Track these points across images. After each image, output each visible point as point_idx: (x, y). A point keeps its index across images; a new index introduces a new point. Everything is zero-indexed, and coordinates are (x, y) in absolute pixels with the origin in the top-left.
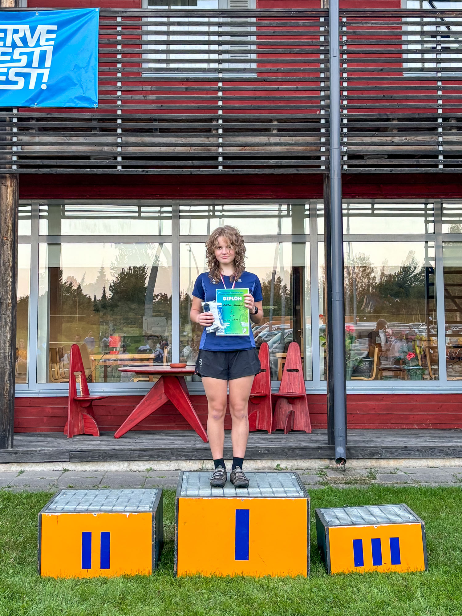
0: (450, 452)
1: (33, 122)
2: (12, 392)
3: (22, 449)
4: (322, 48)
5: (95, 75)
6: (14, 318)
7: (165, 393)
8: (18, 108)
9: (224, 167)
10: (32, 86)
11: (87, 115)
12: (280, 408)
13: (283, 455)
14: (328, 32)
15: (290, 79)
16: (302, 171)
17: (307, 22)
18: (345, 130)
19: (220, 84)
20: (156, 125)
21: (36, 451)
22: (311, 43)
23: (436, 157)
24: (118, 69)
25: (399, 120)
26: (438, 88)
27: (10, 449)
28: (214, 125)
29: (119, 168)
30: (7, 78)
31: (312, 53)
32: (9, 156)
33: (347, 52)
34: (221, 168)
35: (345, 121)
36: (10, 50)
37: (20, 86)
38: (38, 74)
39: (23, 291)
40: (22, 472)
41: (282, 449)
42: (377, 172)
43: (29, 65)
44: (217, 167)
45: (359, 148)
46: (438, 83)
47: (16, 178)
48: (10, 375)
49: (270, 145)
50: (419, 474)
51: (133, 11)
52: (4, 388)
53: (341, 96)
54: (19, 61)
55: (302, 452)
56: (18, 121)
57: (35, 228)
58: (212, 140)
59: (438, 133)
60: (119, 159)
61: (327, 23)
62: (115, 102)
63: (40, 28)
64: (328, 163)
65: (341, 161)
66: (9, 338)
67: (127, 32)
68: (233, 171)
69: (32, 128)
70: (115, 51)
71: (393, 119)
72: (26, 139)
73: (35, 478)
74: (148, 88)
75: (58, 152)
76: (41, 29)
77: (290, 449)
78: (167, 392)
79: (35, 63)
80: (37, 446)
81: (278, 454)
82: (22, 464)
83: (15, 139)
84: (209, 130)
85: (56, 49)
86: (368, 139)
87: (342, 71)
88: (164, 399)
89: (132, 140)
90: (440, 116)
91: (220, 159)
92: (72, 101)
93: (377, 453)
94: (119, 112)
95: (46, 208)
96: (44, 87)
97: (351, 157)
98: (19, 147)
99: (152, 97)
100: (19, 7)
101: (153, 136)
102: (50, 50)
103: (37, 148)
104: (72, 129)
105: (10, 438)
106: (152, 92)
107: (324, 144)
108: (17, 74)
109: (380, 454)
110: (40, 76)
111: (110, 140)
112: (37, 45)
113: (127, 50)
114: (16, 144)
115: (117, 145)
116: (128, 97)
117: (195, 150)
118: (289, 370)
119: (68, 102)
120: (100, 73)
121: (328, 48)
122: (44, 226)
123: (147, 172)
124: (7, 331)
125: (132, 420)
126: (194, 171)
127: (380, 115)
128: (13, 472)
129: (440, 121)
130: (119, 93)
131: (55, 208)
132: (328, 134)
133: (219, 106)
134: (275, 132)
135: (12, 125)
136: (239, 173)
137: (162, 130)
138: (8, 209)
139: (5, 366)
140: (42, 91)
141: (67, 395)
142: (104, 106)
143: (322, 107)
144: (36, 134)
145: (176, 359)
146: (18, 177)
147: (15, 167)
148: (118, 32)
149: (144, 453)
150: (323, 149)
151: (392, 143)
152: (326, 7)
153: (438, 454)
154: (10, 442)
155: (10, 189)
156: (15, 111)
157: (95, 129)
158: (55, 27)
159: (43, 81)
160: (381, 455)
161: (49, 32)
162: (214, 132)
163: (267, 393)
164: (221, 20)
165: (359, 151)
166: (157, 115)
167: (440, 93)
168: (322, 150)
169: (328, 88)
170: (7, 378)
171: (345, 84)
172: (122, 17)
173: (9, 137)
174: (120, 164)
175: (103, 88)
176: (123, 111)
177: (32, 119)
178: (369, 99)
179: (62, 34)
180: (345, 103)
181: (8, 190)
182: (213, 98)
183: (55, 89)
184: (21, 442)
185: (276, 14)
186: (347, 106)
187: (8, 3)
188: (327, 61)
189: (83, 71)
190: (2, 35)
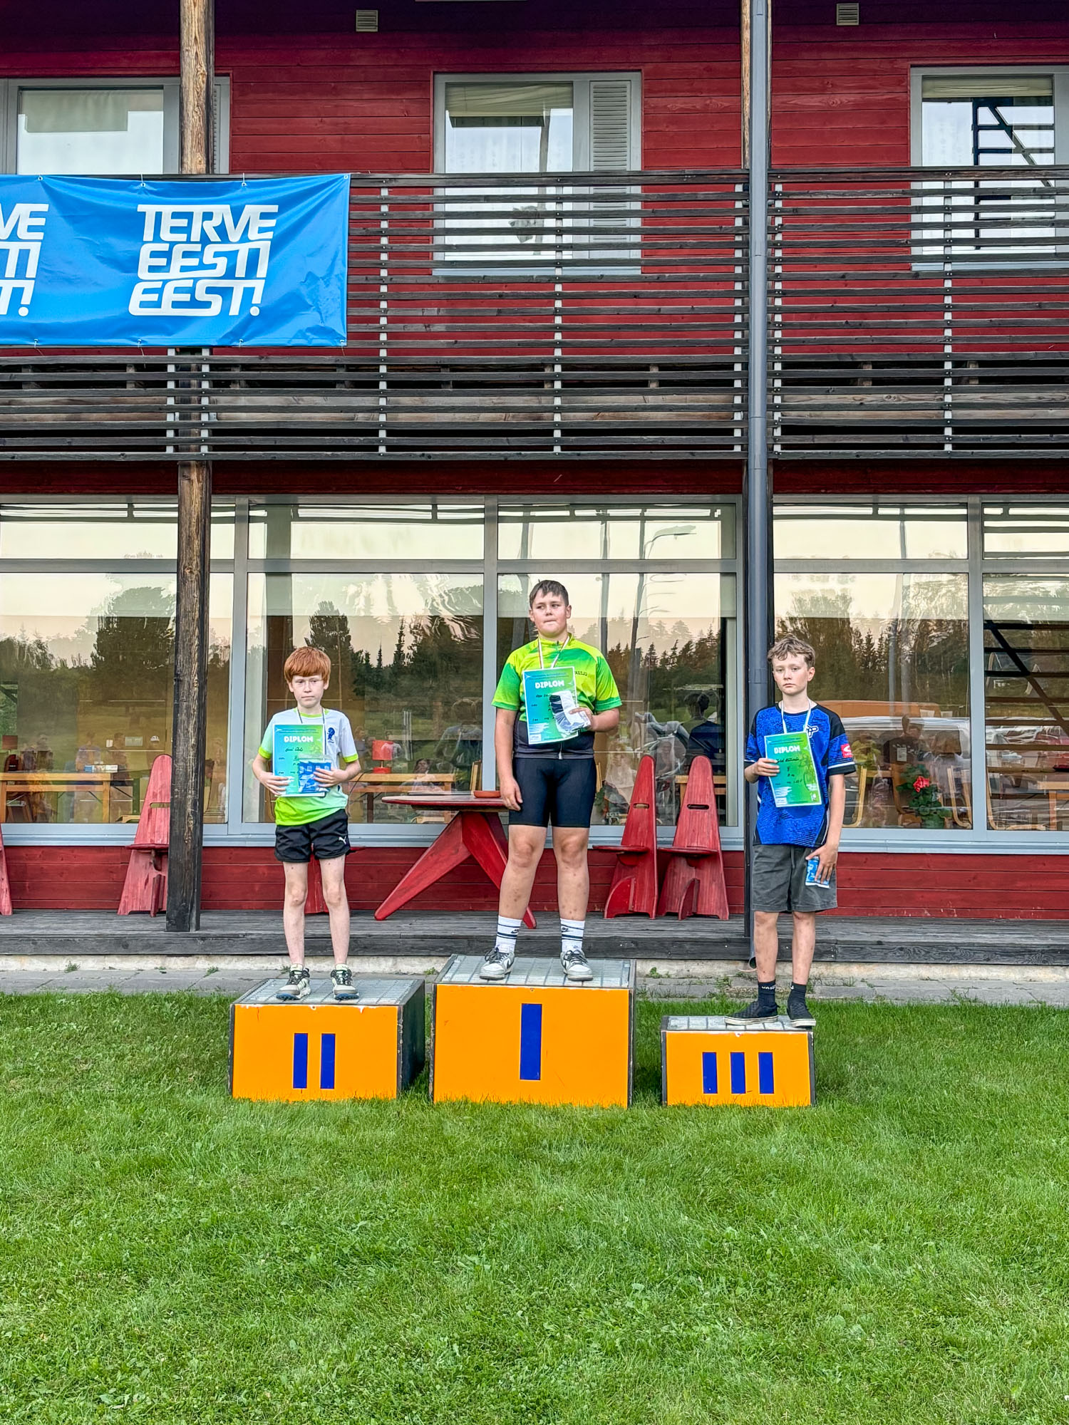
0: (958, 953)
1: (237, 371)
2: (198, 832)
3: (214, 932)
4: (738, 239)
5: (342, 290)
6: (202, 707)
7: (464, 842)
8: (211, 348)
9: (563, 448)
10: (234, 310)
11: (330, 360)
12: (675, 874)
13: (661, 951)
14: (748, 211)
15: (680, 293)
16: (700, 455)
17: (711, 193)
18: (778, 383)
19: (558, 304)
20: (446, 375)
21: (237, 936)
22: (718, 231)
23: (941, 431)
24: (381, 279)
25: (875, 365)
26: (947, 308)
27: (193, 931)
28: (548, 375)
29: (382, 450)
30: (193, 297)
31: (720, 246)
32: (195, 431)
33: (781, 246)
34: (557, 449)
35: (778, 367)
37: (215, 309)
38: (245, 289)
40: (213, 970)
41: (661, 941)
42: (833, 457)
43: (230, 274)
44: (550, 448)
45: (806, 415)
46: (946, 298)
47: (208, 468)
48: (194, 805)
49: (645, 409)
50: (892, 988)
52: (184, 827)
53: (769, 323)
54: (214, 266)
55: (696, 948)
56: (211, 369)
57: (242, 547)
58: (545, 401)
59: (943, 389)
61: (746, 194)
62: (376, 336)
63: (247, 207)
64: (746, 441)
65: (767, 439)
66: (193, 741)
67: (397, 215)
68: (579, 455)
69: (234, 382)
70: (376, 248)
71: (865, 363)
72: (223, 400)
73: (235, 979)
74: (433, 312)
75: (277, 423)
76: (251, 211)
77: (675, 941)
78: (467, 841)
79: (241, 271)
80: (241, 928)
81: (655, 950)
82: (214, 957)
84: (540, 384)
85: (276, 246)
86: (818, 399)
87: (771, 278)
88: (462, 853)
89: (406, 401)
90: (948, 357)
91: (557, 434)
92: (301, 334)
93: (829, 953)
94: (383, 353)
96: (255, 311)
97: (788, 429)
98: (213, 415)
99: (439, 327)
100: (213, 174)
101: (442, 395)
102: (265, 248)
103: (243, 416)
104: (305, 384)
105: (194, 913)
106: (439, 319)
107: (739, 408)
108: (210, 290)
109: (834, 953)
110: (249, 293)
111: (368, 401)
112: (244, 239)
113: (397, 247)
114: (207, 410)
115: (379, 410)
116: (399, 327)
117: (513, 418)
118: (691, 807)
119: (294, 337)
120: (350, 287)
121: (747, 237)
123: (429, 457)
124: (191, 729)
125: (407, 890)
126: (510, 455)
127: (839, 356)
128: (198, 970)
129: (948, 366)
130: (383, 321)
132: (745, 391)
133: (555, 343)
134: (653, 386)
135: (202, 377)
136: (589, 458)
137: (458, 384)
138: (194, 520)
139: (186, 790)
140: (251, 318)
142: (357, 344)
143: (738, 343)
144: (242, 391)
145: (487, 784)
146: (211, 464)
147: (204, 449)
148: (382, 214)
149: (421, 943)
151: (861, 407)
152: (745, 166)
153: (938, 956)
154: (194, 919)
155: (196, 485)
156: (206, 353)
158: (274, 208)
159: (254, 302)
160: (835, 957)
161: (264, 216)
162: (547, 387)
163: (649, 846)
164: (560, 191)
165: (802, 421)
166: (446, 359)
167: (948, 316)
168: (736, 419)
169: (746, 310)
170: (189, 810)
171: (778, 302)
172: (388, 187)
173: (195, 398)
174: (383, 442)
175: (356, 312)
176: (390, 352)
177: (236, 365)
178: (822, 329)
179: (288, 219)
180: (778, 334)
181: (193, 486)
182: (545, 327)
183: (273, 314)
184: (213, 922)
185: (656, 180)
186: (781, 341)
187: (195, 164)
188: (746, 262)
189: (321, 282)
190: (183, 223)
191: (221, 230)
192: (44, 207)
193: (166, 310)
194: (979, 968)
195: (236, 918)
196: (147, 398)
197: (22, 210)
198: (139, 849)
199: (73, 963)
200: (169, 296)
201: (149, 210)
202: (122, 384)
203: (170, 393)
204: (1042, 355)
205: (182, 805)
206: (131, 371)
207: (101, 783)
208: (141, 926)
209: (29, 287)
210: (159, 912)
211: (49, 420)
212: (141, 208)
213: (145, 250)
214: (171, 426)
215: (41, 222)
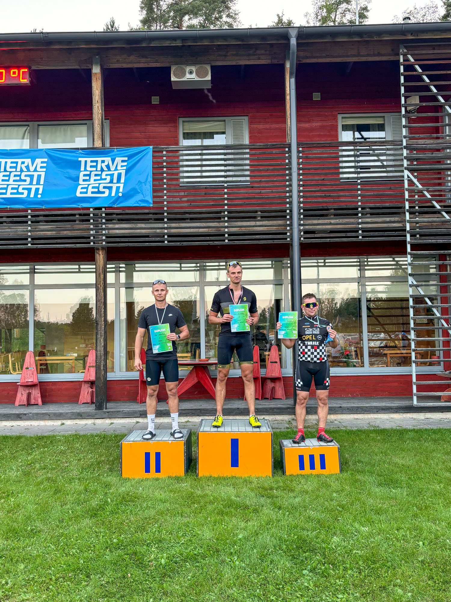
0: (367, 409)
1: (115, 216)
2: (105, 377)
3: (112, 410)
4: (287, 167)
5: (151, 187)
6: (105, 332)
7: (196, 376)
8: (105, 208)
9: (229, 240)
10: (113, 194)
11: (146, 211)
12: (267, 385)
13: (266, 412)
14: (291, 157)
15: (268, 186)
16: (276, 242)
17: (277, 151)
18: (302, 216)
19: (226, 190)
20: (187, 216)
21: (120, 411)
22: (280, 164)
23: (358, 231)
24: (164, 182)
25: (335, 209)
26: (358, 190)
27: (104, 410)
28: (222, 215)
29: (166, 242)
30: (98, 190)
31: (281, 169)
32: (101, 237)
33: (302, 169)
34: (227, 241)
35: (302, 211)
36: (100, 173)
37: (106, 194)
39: (111, 316)
40: (112, 423)
42: (322, 242)
43: (111, 182)
44: (224, 241)
45: (311, 227)
46: (358, 186)
47: (105, 250)
48: (104, 366)
49: (256, 226)
50: (347, 423)
51: (173, 147)
52: (100, 374)
53: (299, 196)
54: (105, 179)
55: (278, 411)
56: (106, 215)
57: (117, 278)
58: (222, 224)
59: (358, 217)
60: (166, 237)
61: (290, 151)
62: (163, 202)
63: (117, 158)
64: (291, 237)
65: (299, 235)
66: (103, 344)
67: (169, 160)
68: (234, 242)
69: (114, 220)
70: (162, 172)
71: (331, 209)
72: (110, 226)
73: (120, 427)
74: (183, 194)
75: (129, 233)
76: (118, 160)
77: (271, 409)
78: (197, 376)
79: (115, 181)
80: (121, 408)
81: (264, 411)
82: (112, 419)
83: (104, 226)
84: (220, 218)
85: (127, 172)
86: (315, 222)
87: (299, 180)
88: (196, 380)
89: (174, 225)
90: (360, 206)
91: (226, 235)
92: (137, 202)
94: (165, 209)
95: (124, 265)
96: (120, 195)
98: (107, 231)
99: (185, 199)
100: (104, 147)
101: (186, 223)
102: (123, 172)
103: (117, 231)
104: (138, 220)
105: (105, 404)
106: (185, 196)
107: (289, 225)
108: (104, 187)
110: (118, 188)
111: (160, 225)
112: (116, 169)
113: (169, 171)
114: (104, 229)
115: (165, 228)
116: (171, 199)
117: (211, 230)
118: (272, 362)
119: (135, 203)
120: (153, 186)
121: (290, 166)
122: (123, 277)
123: (183, 244)
124: (102, 340)
126: (211, 243)
127: (322, 207)
128: (107, 423)
129: (360, 209)
130: (165, 197)
131: (129, 266)
132: (291, 218)
133: (225, 204)
134: (259, 218)
135: (102, 218)
136: (238, 244)
137: (191, 219)
139: (101, 361)
140: (119, 197)
141: (138, 378)
142: (156, 205)
143: (288, 203)
144: (116, 223)
145: (203, 357)
146: (106, 248)
147: (104, 243)
148: (164, 160)
149: (184, 412)
150: (288, 228)
151: (330, 224)
152: (289, 142)
153: (360, 411)
154: (105, 406)
155: (101, 256)
156: (103, 209)
157: (151, 219)
158: (126, 159)
159: (120, 191)
161: (123, 161)
162: (222, 219)
163: (258, 376)
164: (225, 151)
165: (311, 229)
166: (188, 210)
167: (359, 192)
169: (291, 191)
170: (102, 368)
172: (166, 151)
173: (100, 225)
174: (166, 240)
175: (155, 194)
176: (168, 208)
177: (114, 214)
178: (316, 197)
179: (130, 162)
180: (302, 200)
181: (100, 257)
182: (221, 199)
183: (127, 196)
184: (111, 406)
185: (258, 147)
186: (303, 202)
187: (98, 144)
188: (290, 175)
189: (143, 184)
190: (95, 164)
191: (108, 167)
192: (46, 160)
193: (89, 195)
194: (374, 414)
195: (119, 404)
196: (84, 226)
197: (38, 161)
198: (85, 382)
199: (63, 422)
200: (90, 190)
201: (83, 160)
202: (75, 221)
203: (91, 224)
204: (392, 205)
205: (100, 366)
206: (77, 216)
207: (71, 360)
208: (86, 409)
209: (41, 187)
210: (92, 403)
211: (49, 233)
212: (80, 159)
213: (81, 174)
214: (92, 235)
215: (45, 165)
